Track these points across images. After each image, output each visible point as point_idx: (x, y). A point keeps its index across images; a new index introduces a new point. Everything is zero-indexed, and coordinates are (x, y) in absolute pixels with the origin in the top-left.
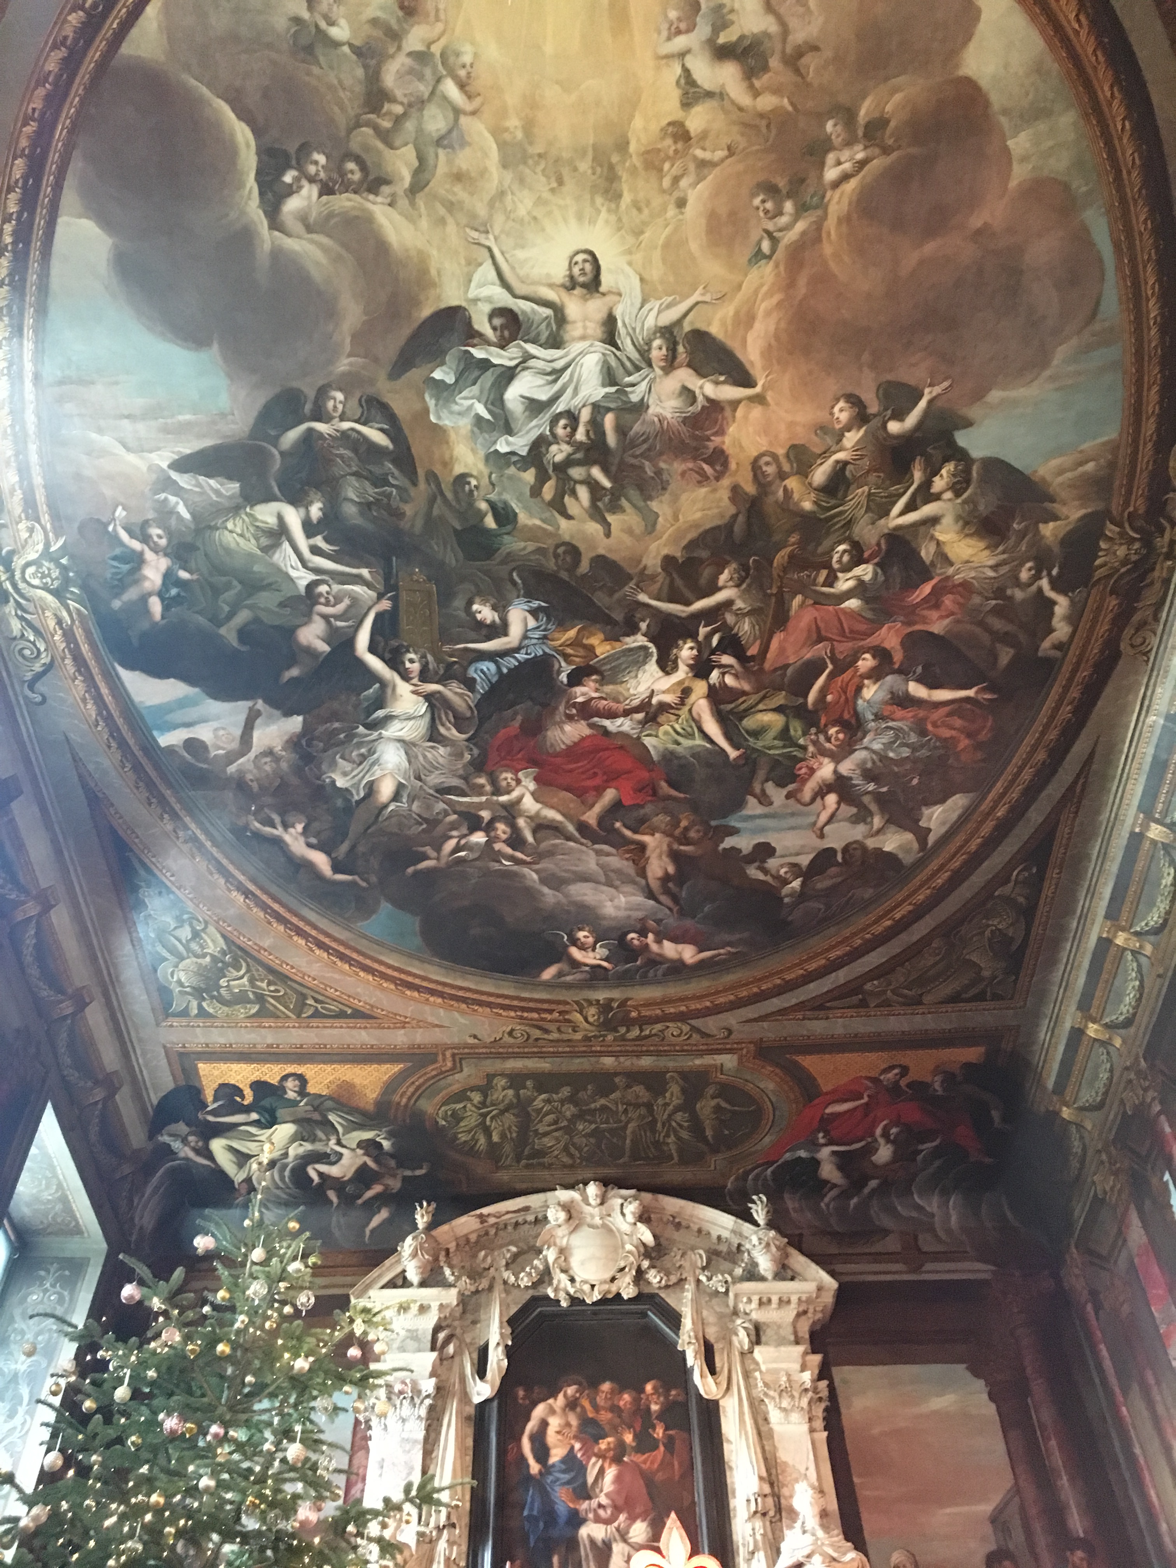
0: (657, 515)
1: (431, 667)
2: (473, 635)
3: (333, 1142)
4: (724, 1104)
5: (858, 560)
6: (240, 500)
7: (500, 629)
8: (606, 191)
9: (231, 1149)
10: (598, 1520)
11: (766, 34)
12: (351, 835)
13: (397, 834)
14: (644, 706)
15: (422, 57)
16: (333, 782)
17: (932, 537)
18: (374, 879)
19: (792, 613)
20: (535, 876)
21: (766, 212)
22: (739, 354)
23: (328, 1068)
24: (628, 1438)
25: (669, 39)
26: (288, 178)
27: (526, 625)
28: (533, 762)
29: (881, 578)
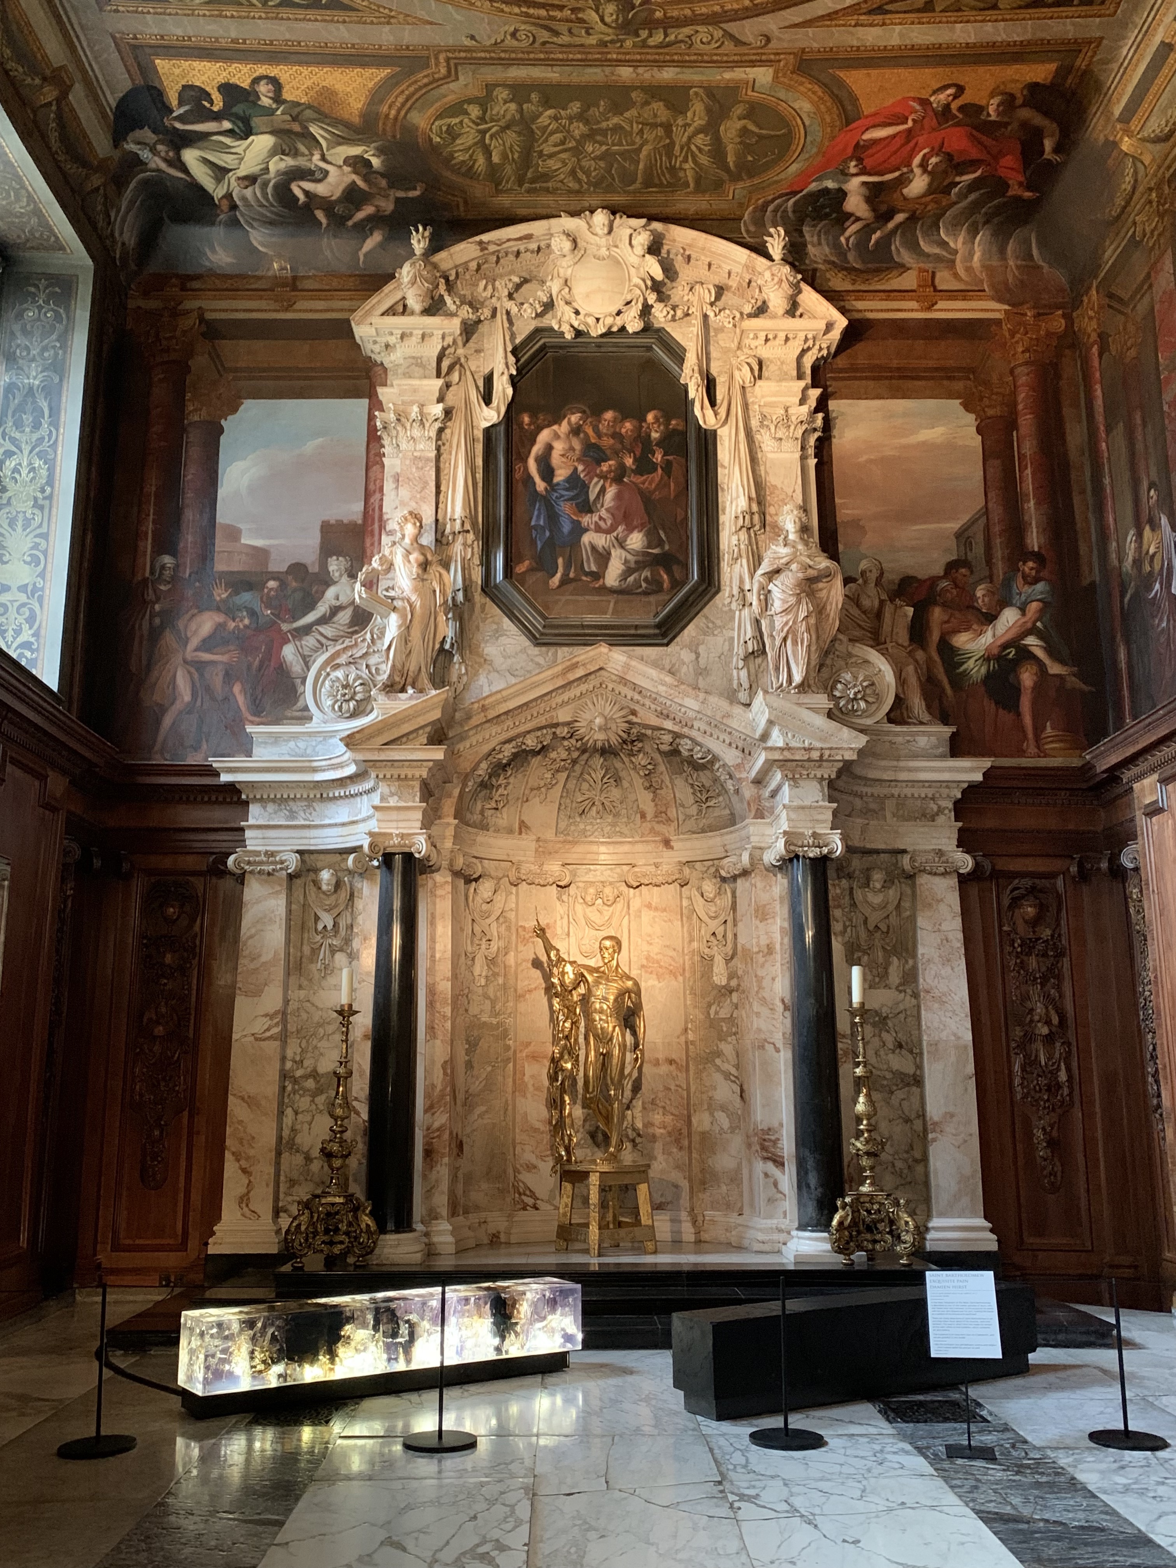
3: (316, 157)
4: (752, 127)
9: (206, 161)
10: (598, 529)
23: (305, 71)
24: (629, 461)
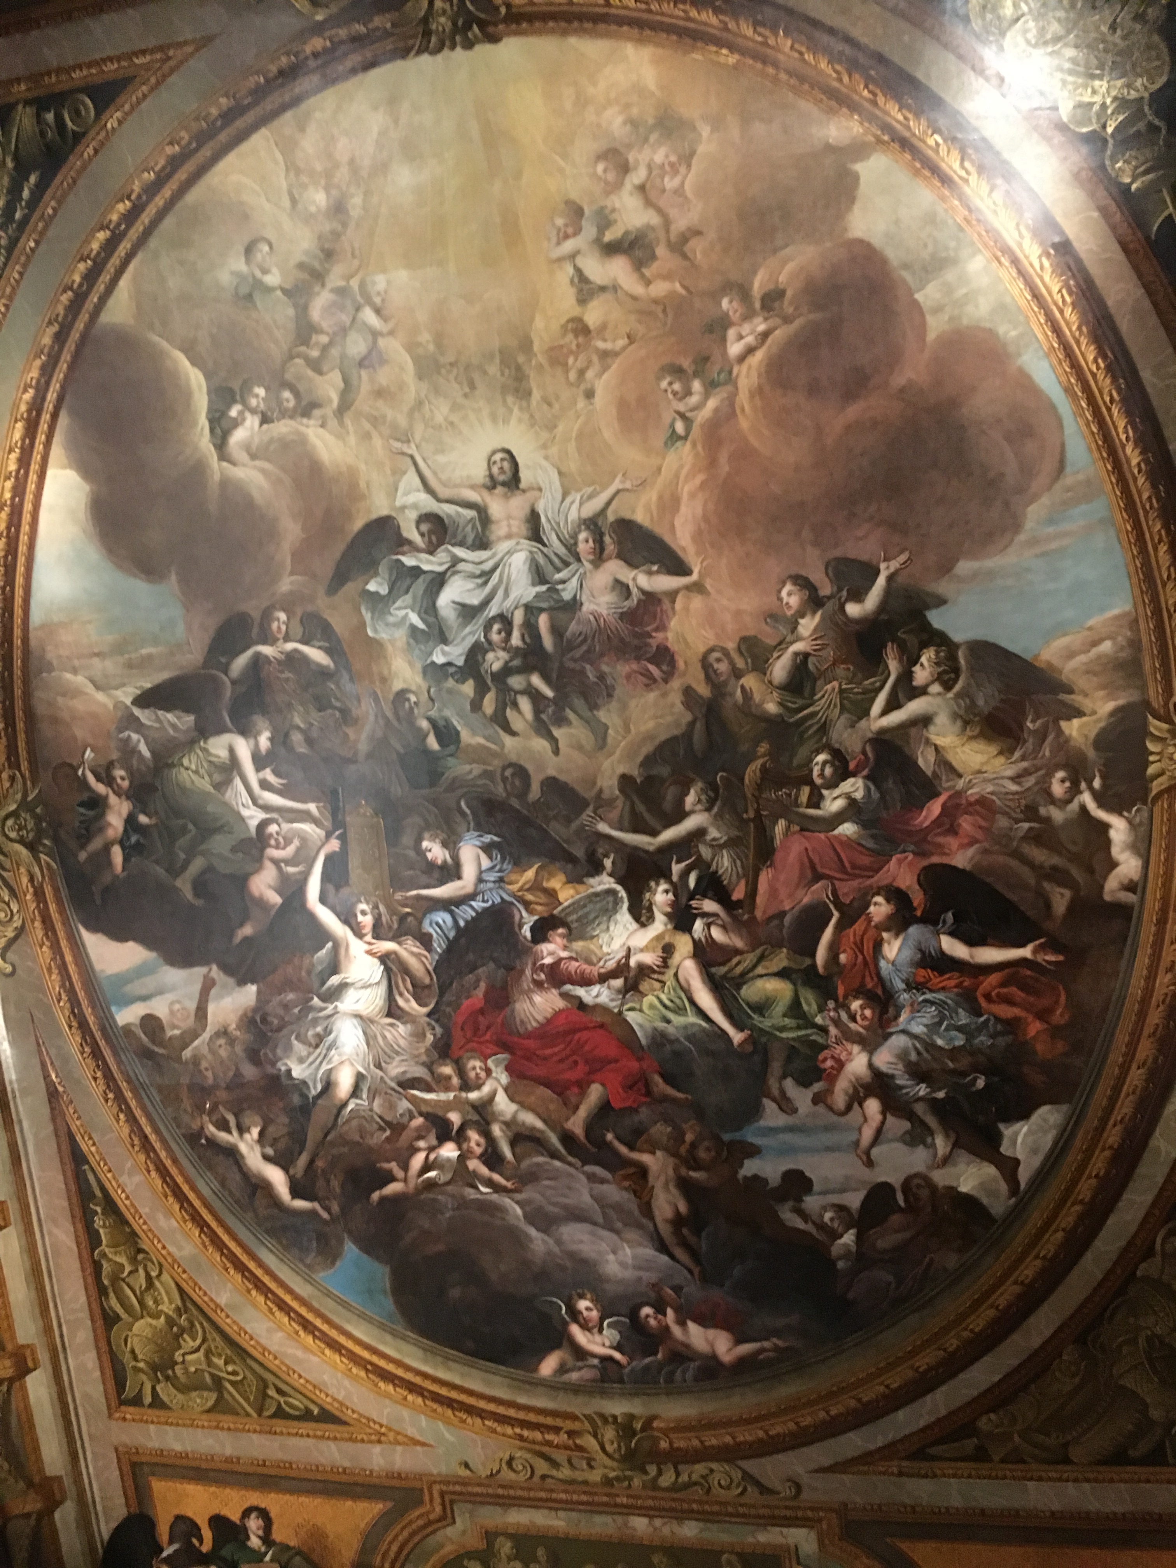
0: (606, 728)
1: (384, 919)
2: (424, 879)
5: (843, 773)
6: (195, 734)
7: (452, 872)
8: (517, 390)
11: (649, 227)
12: (310, 1144)
13: (358, 1143)
14: (621, 970)
15: (341, 292)
16: (289, 1071)
17: (928, 741)
18: (335, 1208)
19: (778, 842)
20: (519, 1211)
21: (675, 394)
22: (667, 539)
23: (295, 1500)
25: (558, 243)
26: (234, 412)
27: (480, 865)
28: (504, 1046)
29: (875, 795)
